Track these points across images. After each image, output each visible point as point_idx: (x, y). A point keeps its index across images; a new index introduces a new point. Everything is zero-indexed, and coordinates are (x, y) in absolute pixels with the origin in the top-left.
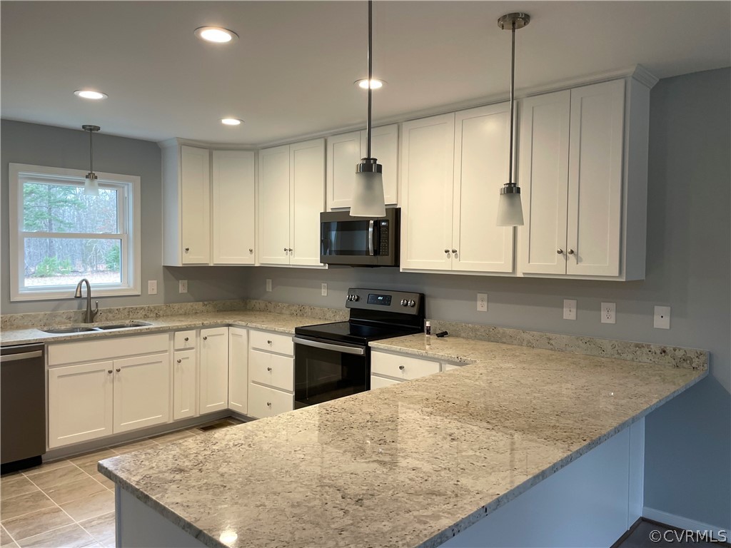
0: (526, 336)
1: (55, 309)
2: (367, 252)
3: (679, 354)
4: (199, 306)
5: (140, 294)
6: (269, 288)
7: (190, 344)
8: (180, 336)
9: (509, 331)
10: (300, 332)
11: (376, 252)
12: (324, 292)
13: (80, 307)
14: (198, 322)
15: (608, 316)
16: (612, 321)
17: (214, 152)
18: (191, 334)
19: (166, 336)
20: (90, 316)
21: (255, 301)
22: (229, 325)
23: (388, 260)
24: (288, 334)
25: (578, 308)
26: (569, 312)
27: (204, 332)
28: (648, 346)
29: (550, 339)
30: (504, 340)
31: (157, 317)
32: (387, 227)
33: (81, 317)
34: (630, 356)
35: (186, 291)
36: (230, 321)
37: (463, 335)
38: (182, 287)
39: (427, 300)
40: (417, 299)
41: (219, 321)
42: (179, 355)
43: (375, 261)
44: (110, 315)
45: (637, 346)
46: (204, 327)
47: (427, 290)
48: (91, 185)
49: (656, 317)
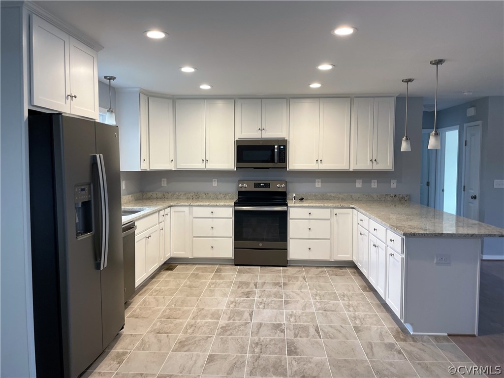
0: (341, 196)
3: (401, 196)
6: (164, 184)
9: (333, 195)
12: (215, 184)
15: (374, 184)
16: (376, 186)
17: (150, 98)
19: (158, 214)
21: (152, 193)
22: (172, 206)
25: (362, 182)
26: (359, 184)
28: (390, 195)
29: (351, 196)
30: (330, 198)
32: (284, 149)
34: (384, 199)
37: (309, 198)
38: (124, 185)
42: (161, 226)
43: (276, 165)
45: (386, 195)
48: (111, 117)
49: (392, 184)
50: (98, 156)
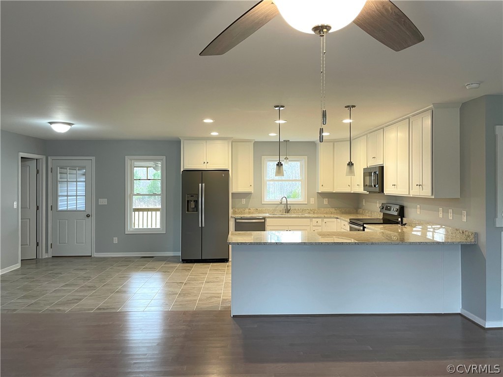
1: (277, 207)
4: (333, 210)
5: (307, 203)
6: (364, 204)
7: (319, 224)
8: (314, 220)
12: (378, 205)
13: (284, 207)
14: (322, 216)
16: (451, 218)
17: (335, 143)
18: (319, 220)
19: (309, 219)
20: (288, 211)
21: (360, 209)
22: (337, 218)
24: (348, 221)
25: (443, 211)
27: (325, 220)
28: (459, 230)
31: (314, 213)
33: (284, 212)
35: (327, 203)
38: (326, 201)
40: (398, 207)
41: (332, 216)
42: (314, 228)
44: (295, 211)
45: (456, 230)
46: (325, 217)
48: (286, 161)
49: (463, 216)
50: (200, 185)
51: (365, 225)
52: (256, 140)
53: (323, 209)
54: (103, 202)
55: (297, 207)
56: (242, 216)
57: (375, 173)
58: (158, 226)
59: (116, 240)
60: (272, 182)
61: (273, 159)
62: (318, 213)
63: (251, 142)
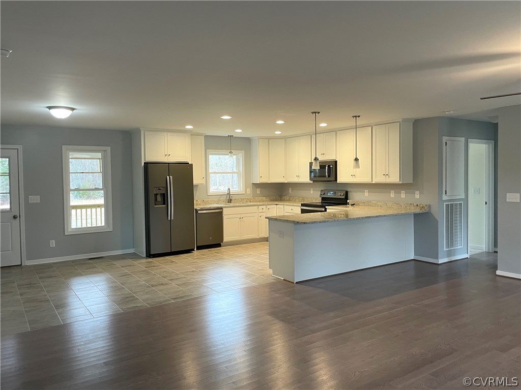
0: (380, 203)
1: (220, 198)
2: (325, 176)
3: (421, 206)
4: (264, 198)
5: (245, 193)
6: (290, 192)
7: (264, 210)
8: (261, 207)
9: (375, 202)
10: (303, 205)
11: (329, 176)
12: (312, 192)
13: (227, 198)
14: (266, 203)
15: (403, 195)
16: (404, 197)
17: (270, 140)
18: (264, 207)
19: (256, 207)
20: (230, 201)
21: (285, 197)
22: (277, 205)
23: (332, 178)
24: (299, 206)
25: (395, 193)
26: (393, 195)
27: (268, 207)
28: (414, 204)
30: (373, 205)
31: (250, 202)
32: (332, 167)
33: (227, 201)
34: (409, 208)
35: (259, 193)
36: (277, 203)
37: (360, 205)
38: (258, 191)
39: (349, 193)
40: (344, 192)
42: (260, 214)
43: (329, 179)
44: (236, 201)
45: (410, 204)
46: (268, 205)
47: (349, 190)
48: (231, 155)
49: (416, 195)
50: (168, 177)
51: (326, 207)
52: (206, 134)
53: (257, 198)
54: (35, 199)
55: (237, 197)
56: (202, 207)
57: (329, 166)
58: (103, 224)
59: (53, 244)
60: (213, 175)
61: (216, 153)
62: (253, 202)
63: (202, 135)
